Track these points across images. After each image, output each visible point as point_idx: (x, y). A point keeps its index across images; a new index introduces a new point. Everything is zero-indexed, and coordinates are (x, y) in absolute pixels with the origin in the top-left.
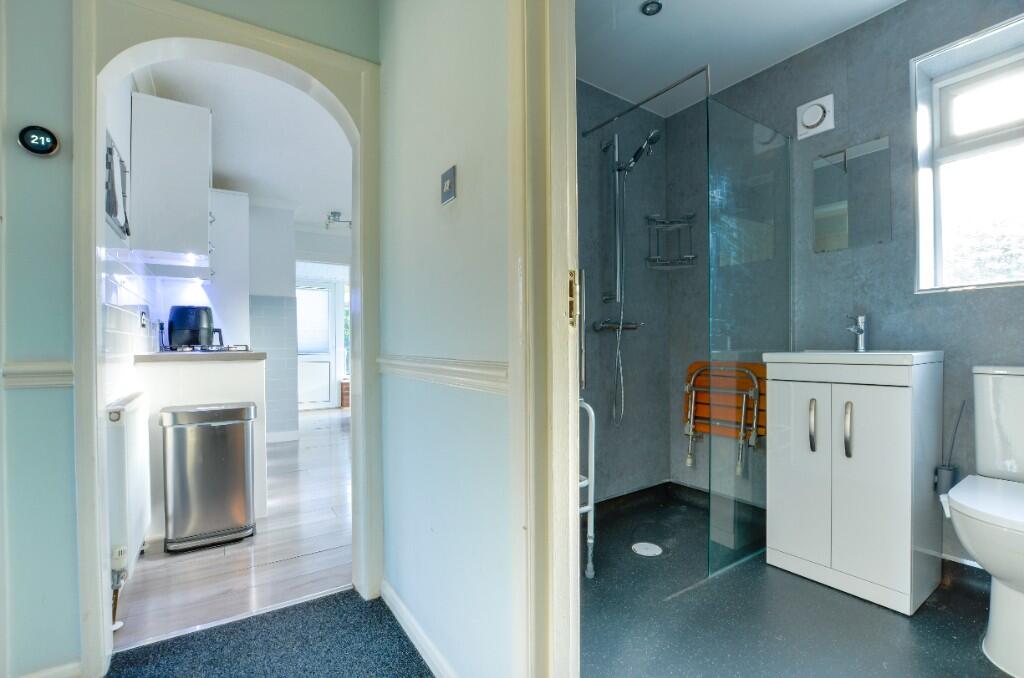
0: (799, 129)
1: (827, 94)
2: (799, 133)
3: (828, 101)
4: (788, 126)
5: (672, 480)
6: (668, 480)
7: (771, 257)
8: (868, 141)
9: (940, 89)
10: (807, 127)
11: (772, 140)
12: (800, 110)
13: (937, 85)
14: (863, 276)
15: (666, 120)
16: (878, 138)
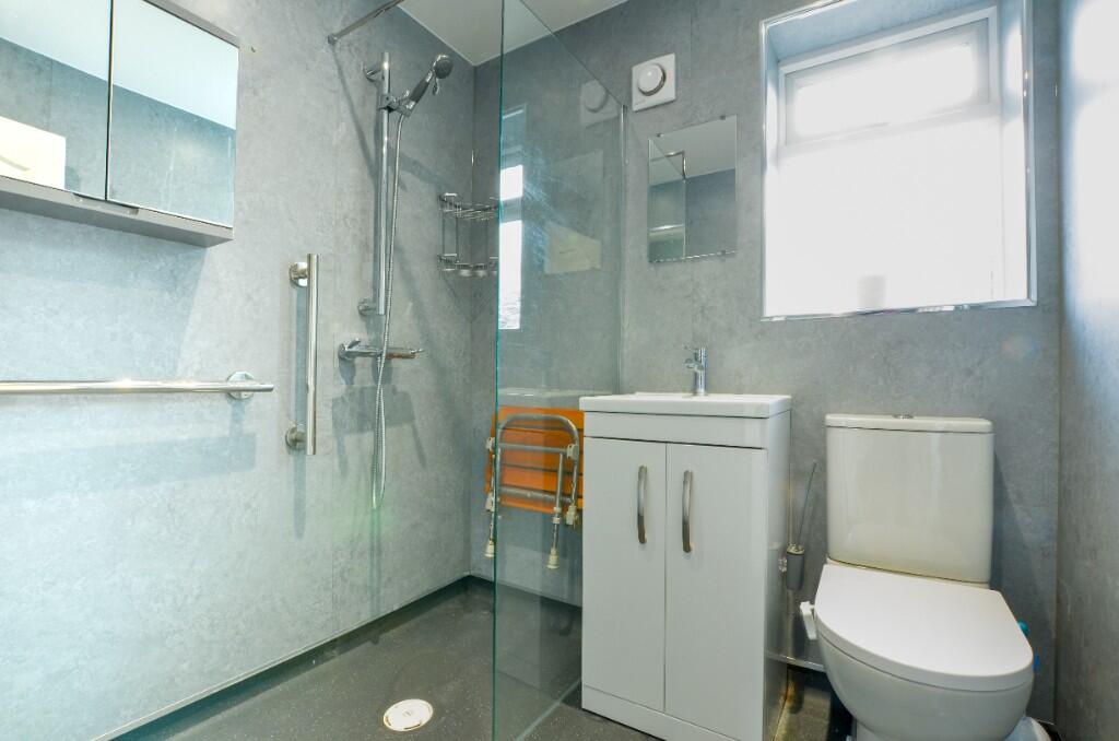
0: (634, 96)
1: (667, 53)
2: (634, 101)
3: (669, 61)
4: (620, 91)
5: (472, 573)
6: (468, 573)
7: (598, 267)
8: (712, 119)
9: (786, 75)
10: (644, 93)
11: (602, 105)
12: (635, 70)
13: (785, 70)
14: (703, 296)
15: (476, 68)
16: (723, 117)
